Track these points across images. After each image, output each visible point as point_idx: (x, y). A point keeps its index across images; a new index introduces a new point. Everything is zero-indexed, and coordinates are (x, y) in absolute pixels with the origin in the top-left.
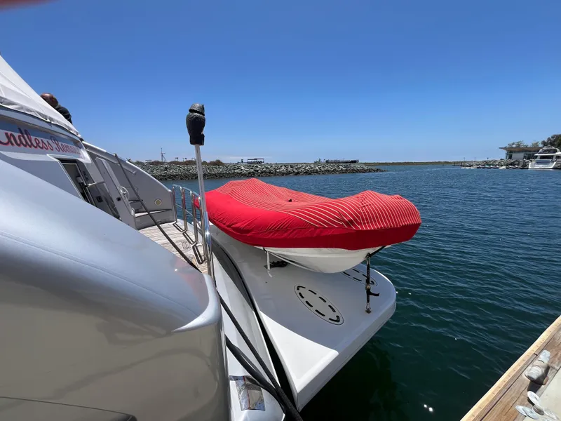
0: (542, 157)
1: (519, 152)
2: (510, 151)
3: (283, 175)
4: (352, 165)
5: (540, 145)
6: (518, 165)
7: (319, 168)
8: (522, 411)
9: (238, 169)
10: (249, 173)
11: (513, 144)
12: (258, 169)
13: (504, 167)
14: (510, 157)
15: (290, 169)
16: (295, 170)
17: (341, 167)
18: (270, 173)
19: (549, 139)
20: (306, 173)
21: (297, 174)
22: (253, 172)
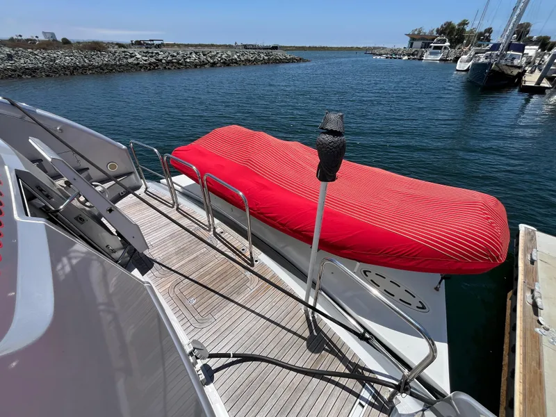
0: (436, 48)
1: (419, 40)
2: (413, 39)
3: (196, 66)
4: (275, 52)
5: (435, 33)
6: (417, 55)
7: (239, 57)
8: (540, 332)
9: (132, 57)
10: (150, 64)
11: (416, 30)
12: (160, 57)
13: (406, 58)
14: (411, 47)
15: (203, 58)
16: (209, 59)
17: (262, 55)
18: (178, 63)
19: (442, 27)
20: (224, 63)
21: (213, 65)
22: (154, 63)
